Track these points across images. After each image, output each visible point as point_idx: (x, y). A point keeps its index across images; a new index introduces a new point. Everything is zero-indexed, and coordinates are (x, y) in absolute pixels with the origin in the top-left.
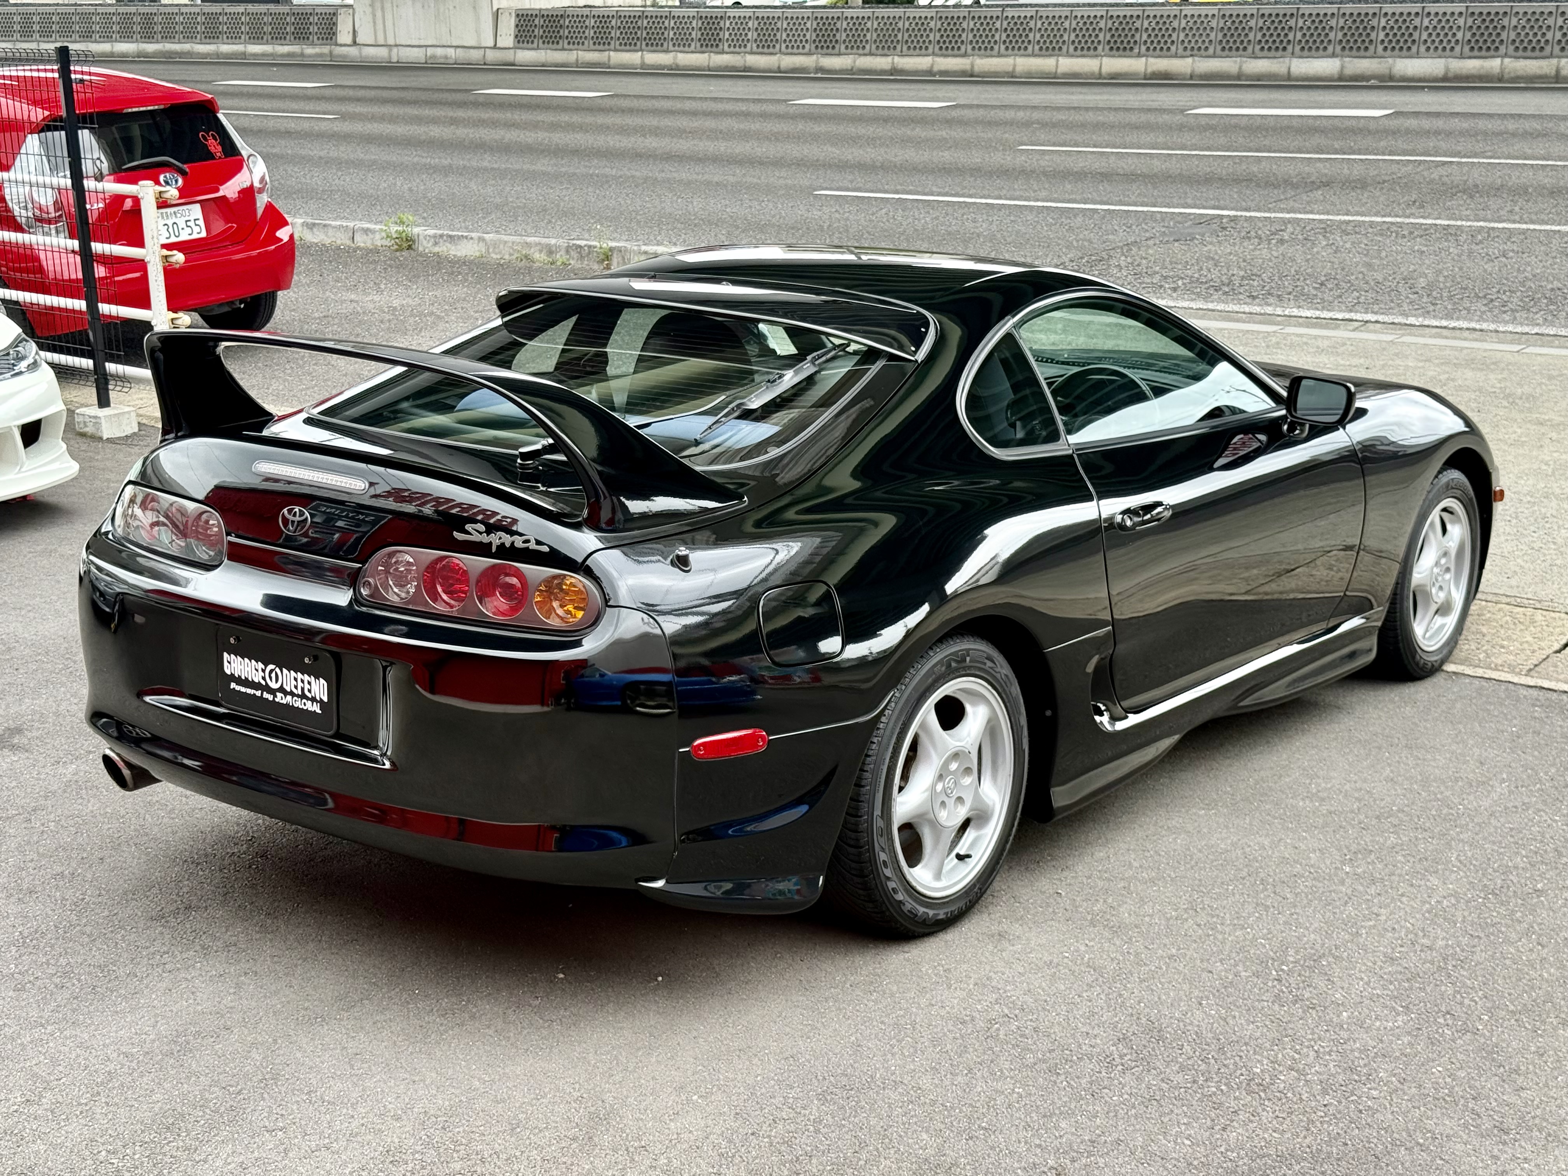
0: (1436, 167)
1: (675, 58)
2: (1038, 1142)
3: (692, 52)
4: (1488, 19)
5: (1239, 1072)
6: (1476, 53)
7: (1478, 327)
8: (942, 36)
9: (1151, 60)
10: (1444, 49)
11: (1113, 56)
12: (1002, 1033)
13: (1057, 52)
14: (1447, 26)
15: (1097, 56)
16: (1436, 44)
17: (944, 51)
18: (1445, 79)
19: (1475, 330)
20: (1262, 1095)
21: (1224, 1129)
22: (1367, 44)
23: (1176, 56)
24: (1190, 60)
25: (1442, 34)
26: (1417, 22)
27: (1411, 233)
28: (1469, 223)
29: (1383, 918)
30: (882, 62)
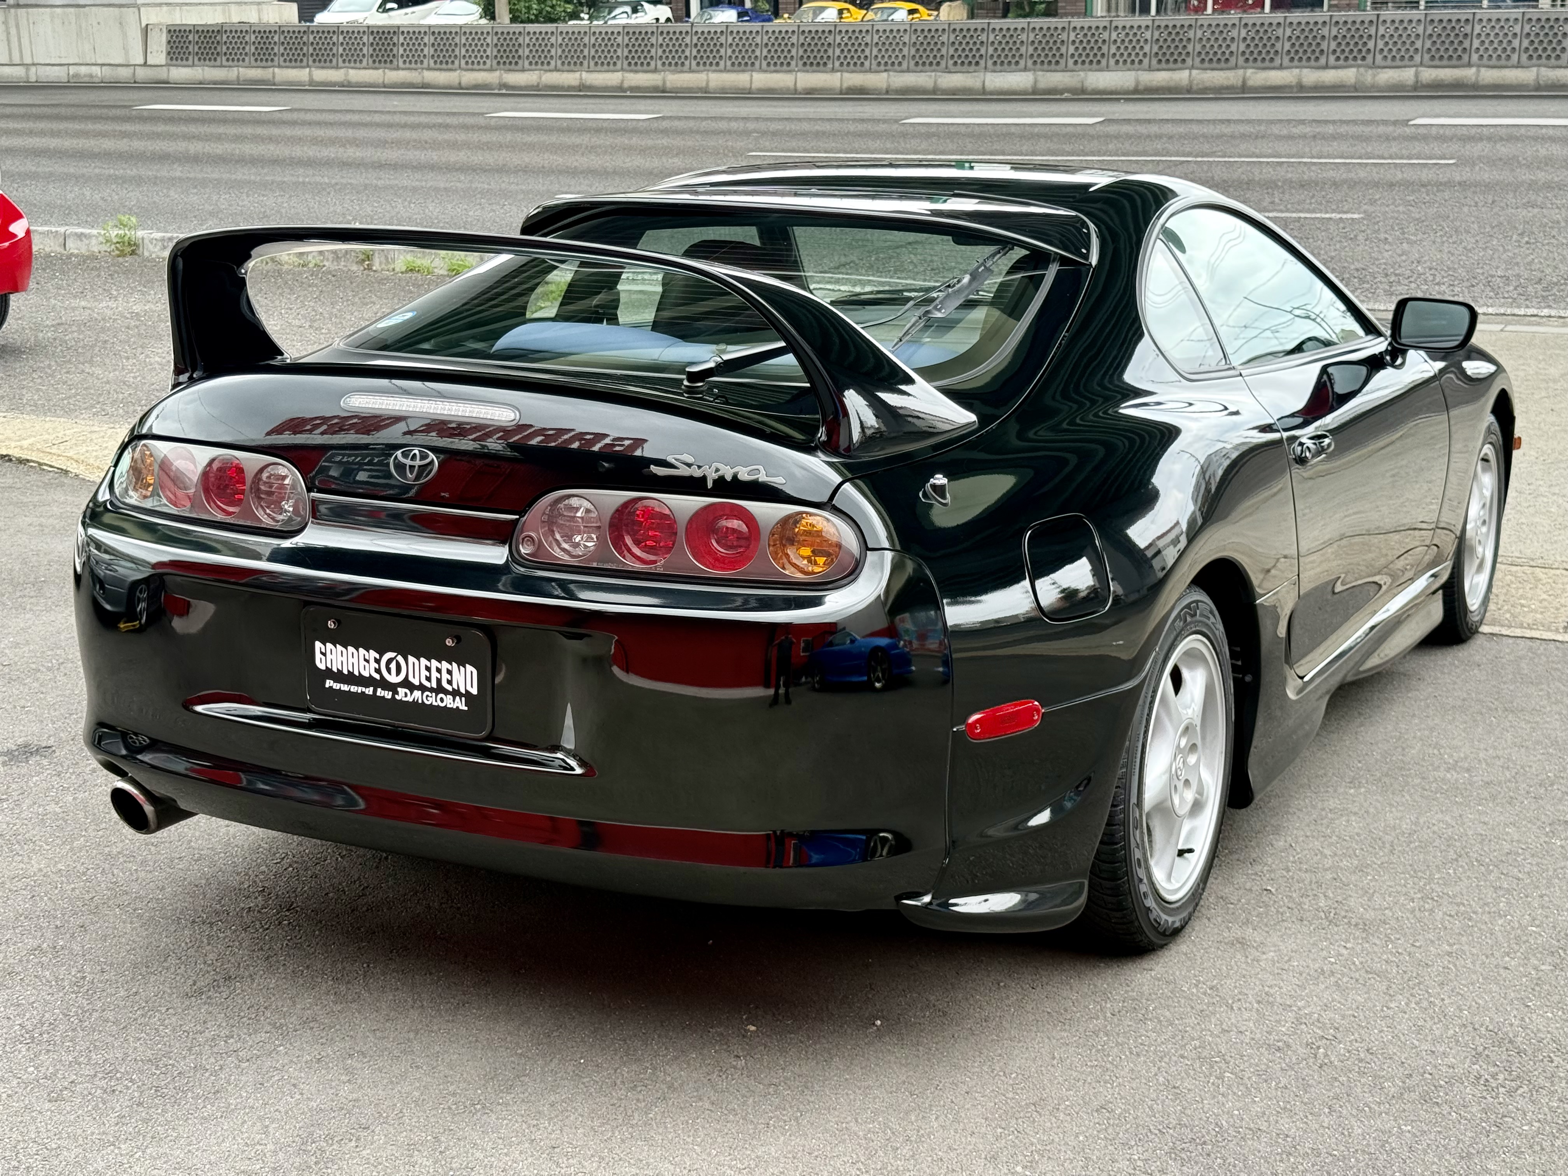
3: (365, 68)
4: (1174, 32)
6: (1164, 65)
8: (630, 51)
9: (846, 75)
10: (1133, 62)
11: (807, 71)
13: (749, 67)
14: (1135, 40)
15: (790, 71)
16: (1125, 57)
17: (633, 67)
18: (1136, 91)
22: (1057, 58)
23: (870, 71)
24: (885, 75)
25: (1130, 47)
26: (1105, 35)
30: (570, 78)
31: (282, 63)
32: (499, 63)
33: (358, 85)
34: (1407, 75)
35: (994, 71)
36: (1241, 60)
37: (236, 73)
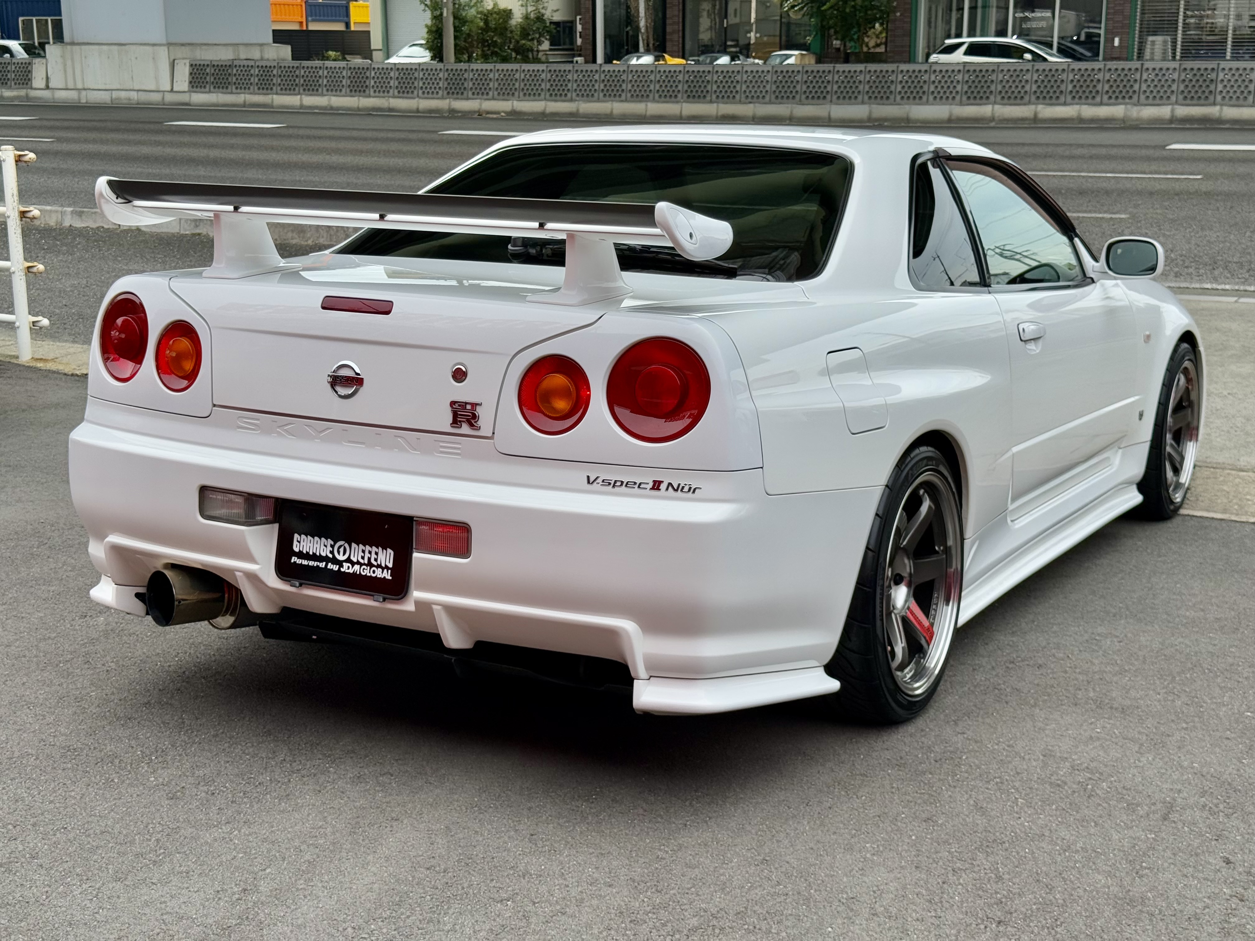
3: (343, 96)
4: (980, 75)
6: (972, 101)
8: (552, 85)
9: (722, 106)
10: (947, 98)
11: (691, 102)
13: (645, 99)
14: (949, 81)
15: (677, 102)
16: (941, 94)
17: (553, 97)
18: (950, 120)
31: (279, 92)
32: (448, 93)
33: (338, 109)
34: (1165, 111)
35: (837, 104)
36: (1033, 98)
37: (243, 99)
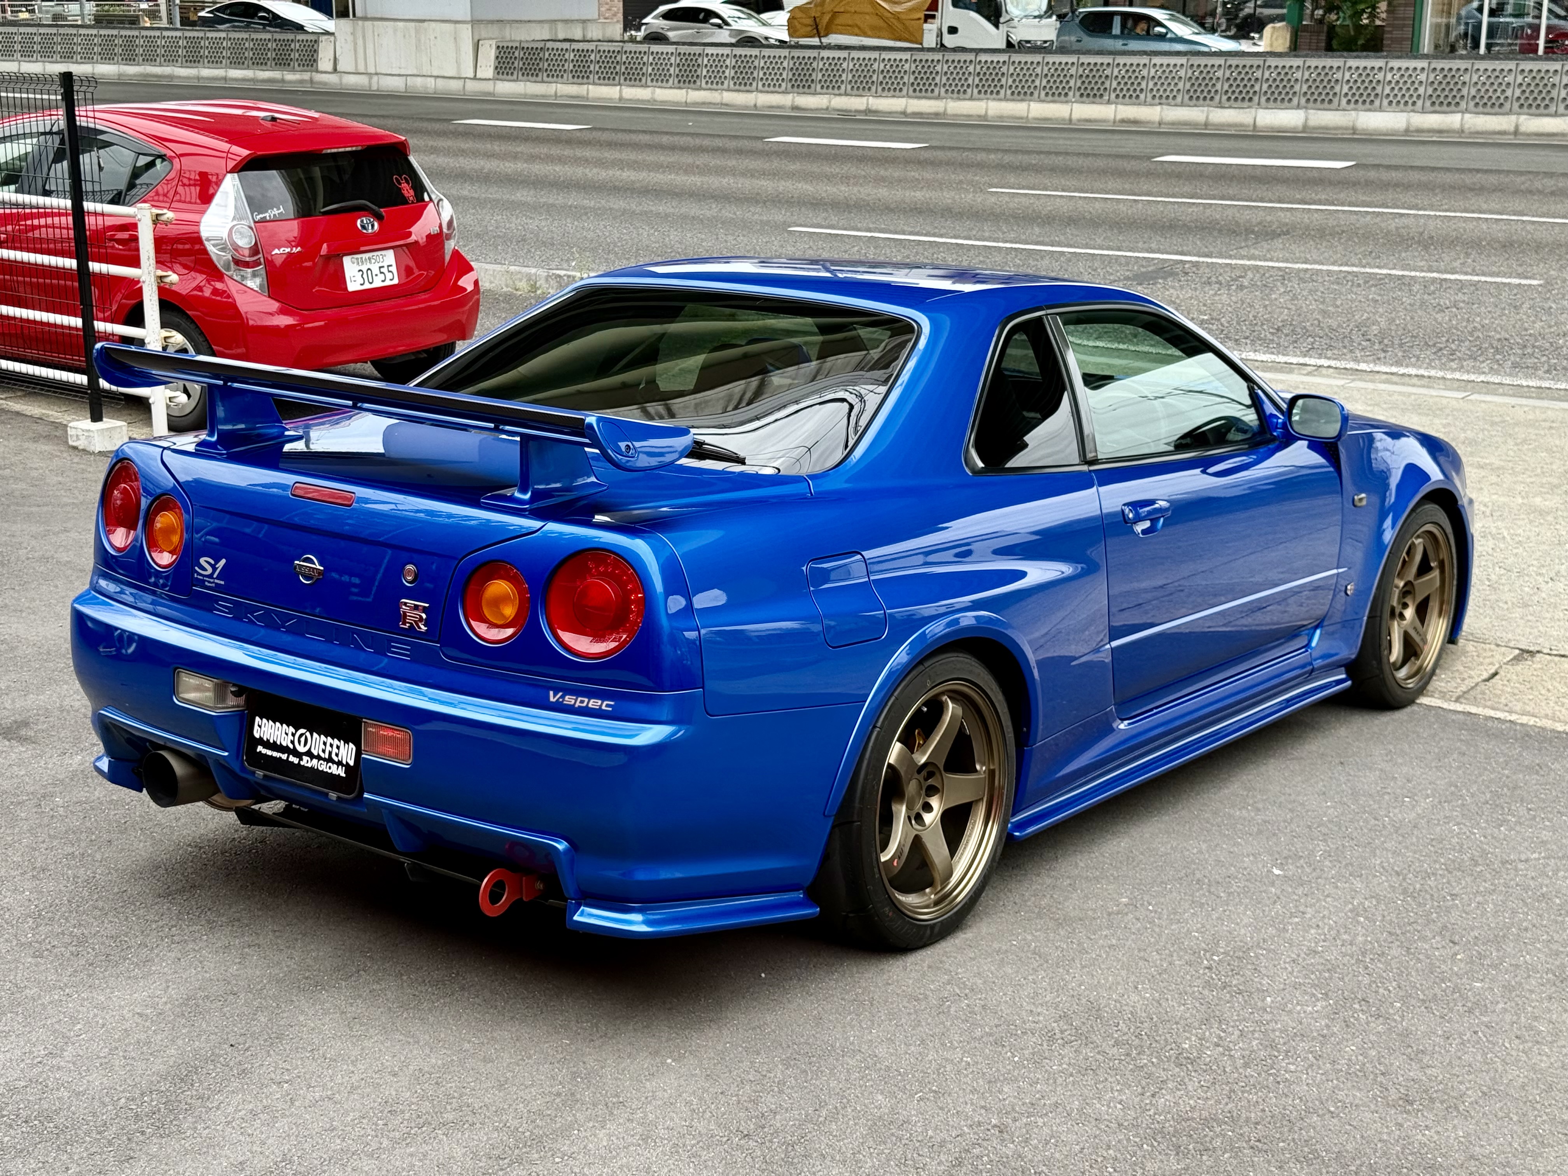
0: (1393, 219)
1: (653, 93)
2: (983, 1104)
3: (670, 88)
4: (1449, 75)
5: (1169, 1047)
6: (1437, 108)
7: (1426, 374)
8: (916, 78)
9: (1120, 107)
10: (1406, 103)
11: (1083, 102)
12: (952, 1010)
13: (1028, 97)
14: (1409, 81)
15: (1067, 102)
16: (1399, 98)
17: (918, 94)
18: (1407, 131)
19: (1423, 376)
20: (1190, 1067)
21: (1153, 1096)
22: (1331, 97)
23: (1145, 103)
24: (1158, 108)
25: (1404, 88)
26: (1380, 76)
27: (1366, 282)
28: (1423, 274)
29: (1308, 916)
30: (857, 103)
31: (596, 81)
32: (793, 86)
33: (662, 103)
35: (1267, 108)
36: (1516, 105)
37: (554, 89)
